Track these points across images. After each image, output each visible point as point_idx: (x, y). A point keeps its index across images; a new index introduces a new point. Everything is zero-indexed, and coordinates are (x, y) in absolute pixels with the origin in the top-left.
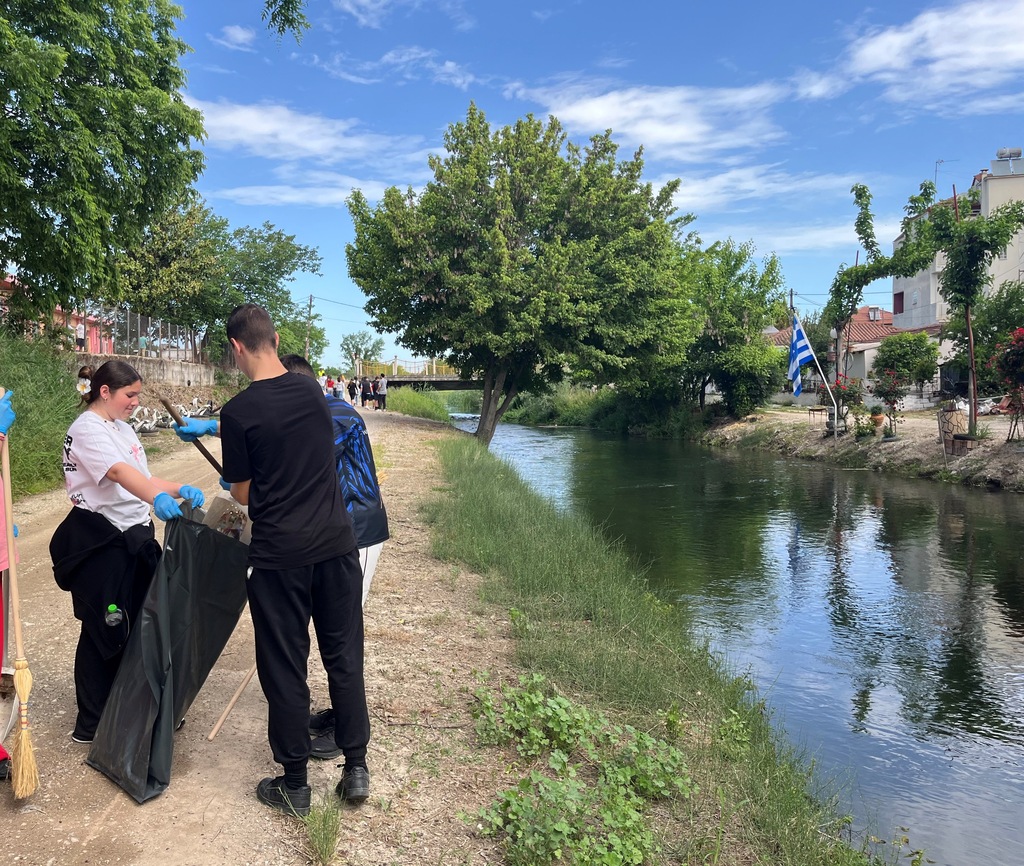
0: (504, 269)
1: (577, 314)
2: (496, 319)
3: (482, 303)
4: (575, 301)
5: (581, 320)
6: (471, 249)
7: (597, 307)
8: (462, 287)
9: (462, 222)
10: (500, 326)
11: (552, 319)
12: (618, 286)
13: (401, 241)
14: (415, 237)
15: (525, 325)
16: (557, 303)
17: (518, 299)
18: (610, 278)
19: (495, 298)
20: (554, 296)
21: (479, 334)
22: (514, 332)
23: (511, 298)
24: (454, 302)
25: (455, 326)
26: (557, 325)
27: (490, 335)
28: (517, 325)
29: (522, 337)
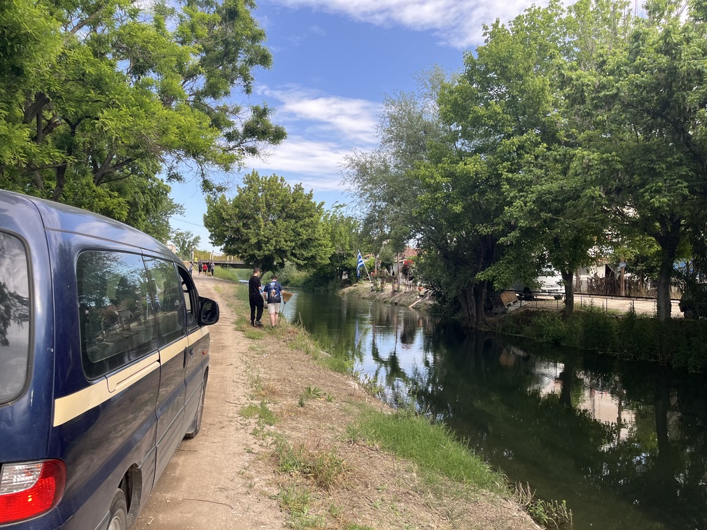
0: (262, 229)
1: (287, 246)
2: (259, 246)
3: (253, 241)
4: (286, 241)
5: (287, 248)
6: (251, 221)
7: (293, 244)
8: (247, 234)
9: (248, 212)
10: (260, 248)
11: (278, 247)
12: (301, 237)
13: (225, 217)
14: (231, 216)
15: (268, 249)
16: (280, 242)
17: (266, 239)
18: (299, 234)
19: (258, 239)
20: (279, 239)
21: (252, 250)
22: (264, 251)
23: (264, 239)
24: (243, 238)
25: (243, 247)
26: (280, 249)
27: (256, 251)
28: (266, 248)
29: (267, 253)
